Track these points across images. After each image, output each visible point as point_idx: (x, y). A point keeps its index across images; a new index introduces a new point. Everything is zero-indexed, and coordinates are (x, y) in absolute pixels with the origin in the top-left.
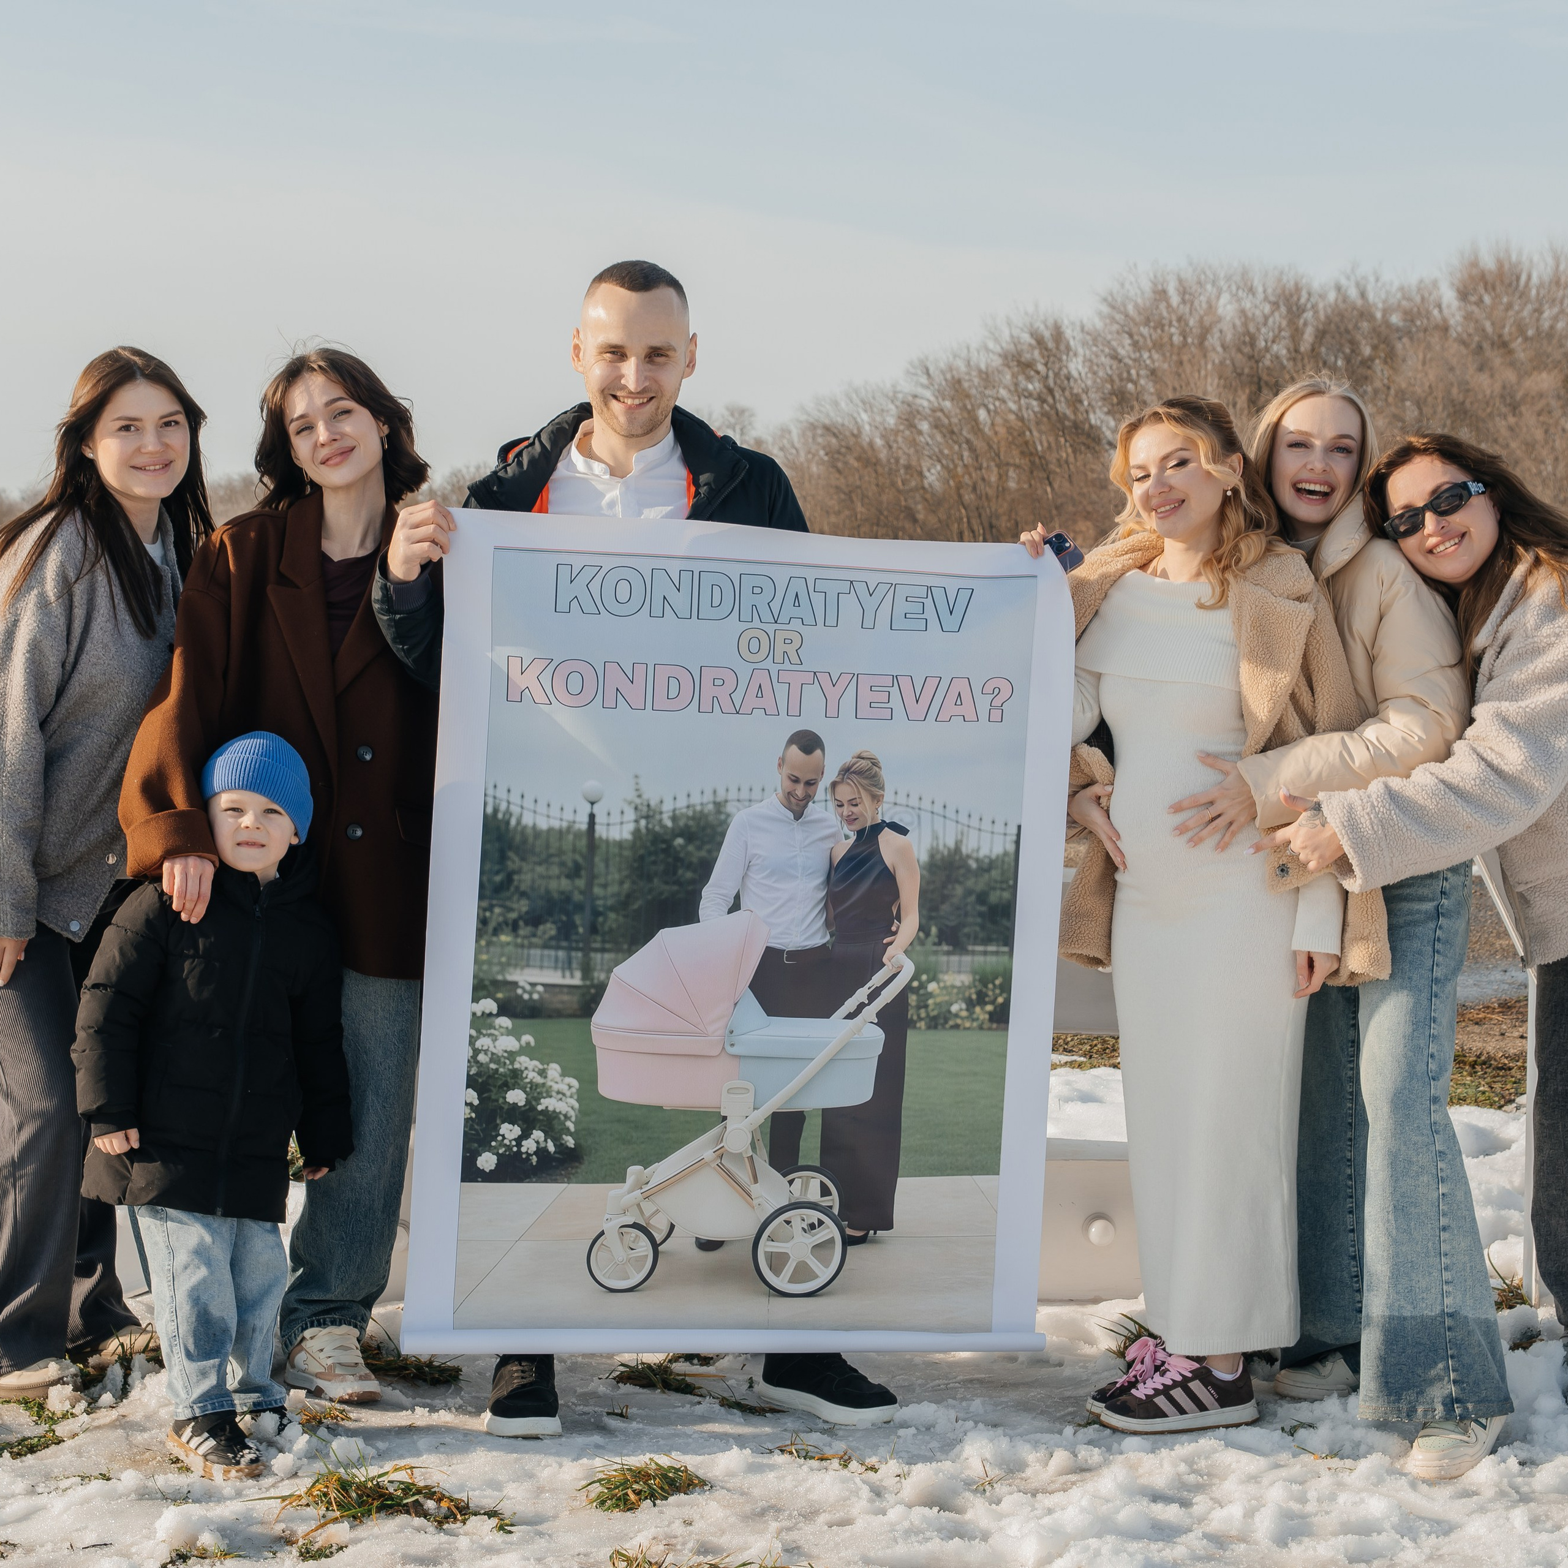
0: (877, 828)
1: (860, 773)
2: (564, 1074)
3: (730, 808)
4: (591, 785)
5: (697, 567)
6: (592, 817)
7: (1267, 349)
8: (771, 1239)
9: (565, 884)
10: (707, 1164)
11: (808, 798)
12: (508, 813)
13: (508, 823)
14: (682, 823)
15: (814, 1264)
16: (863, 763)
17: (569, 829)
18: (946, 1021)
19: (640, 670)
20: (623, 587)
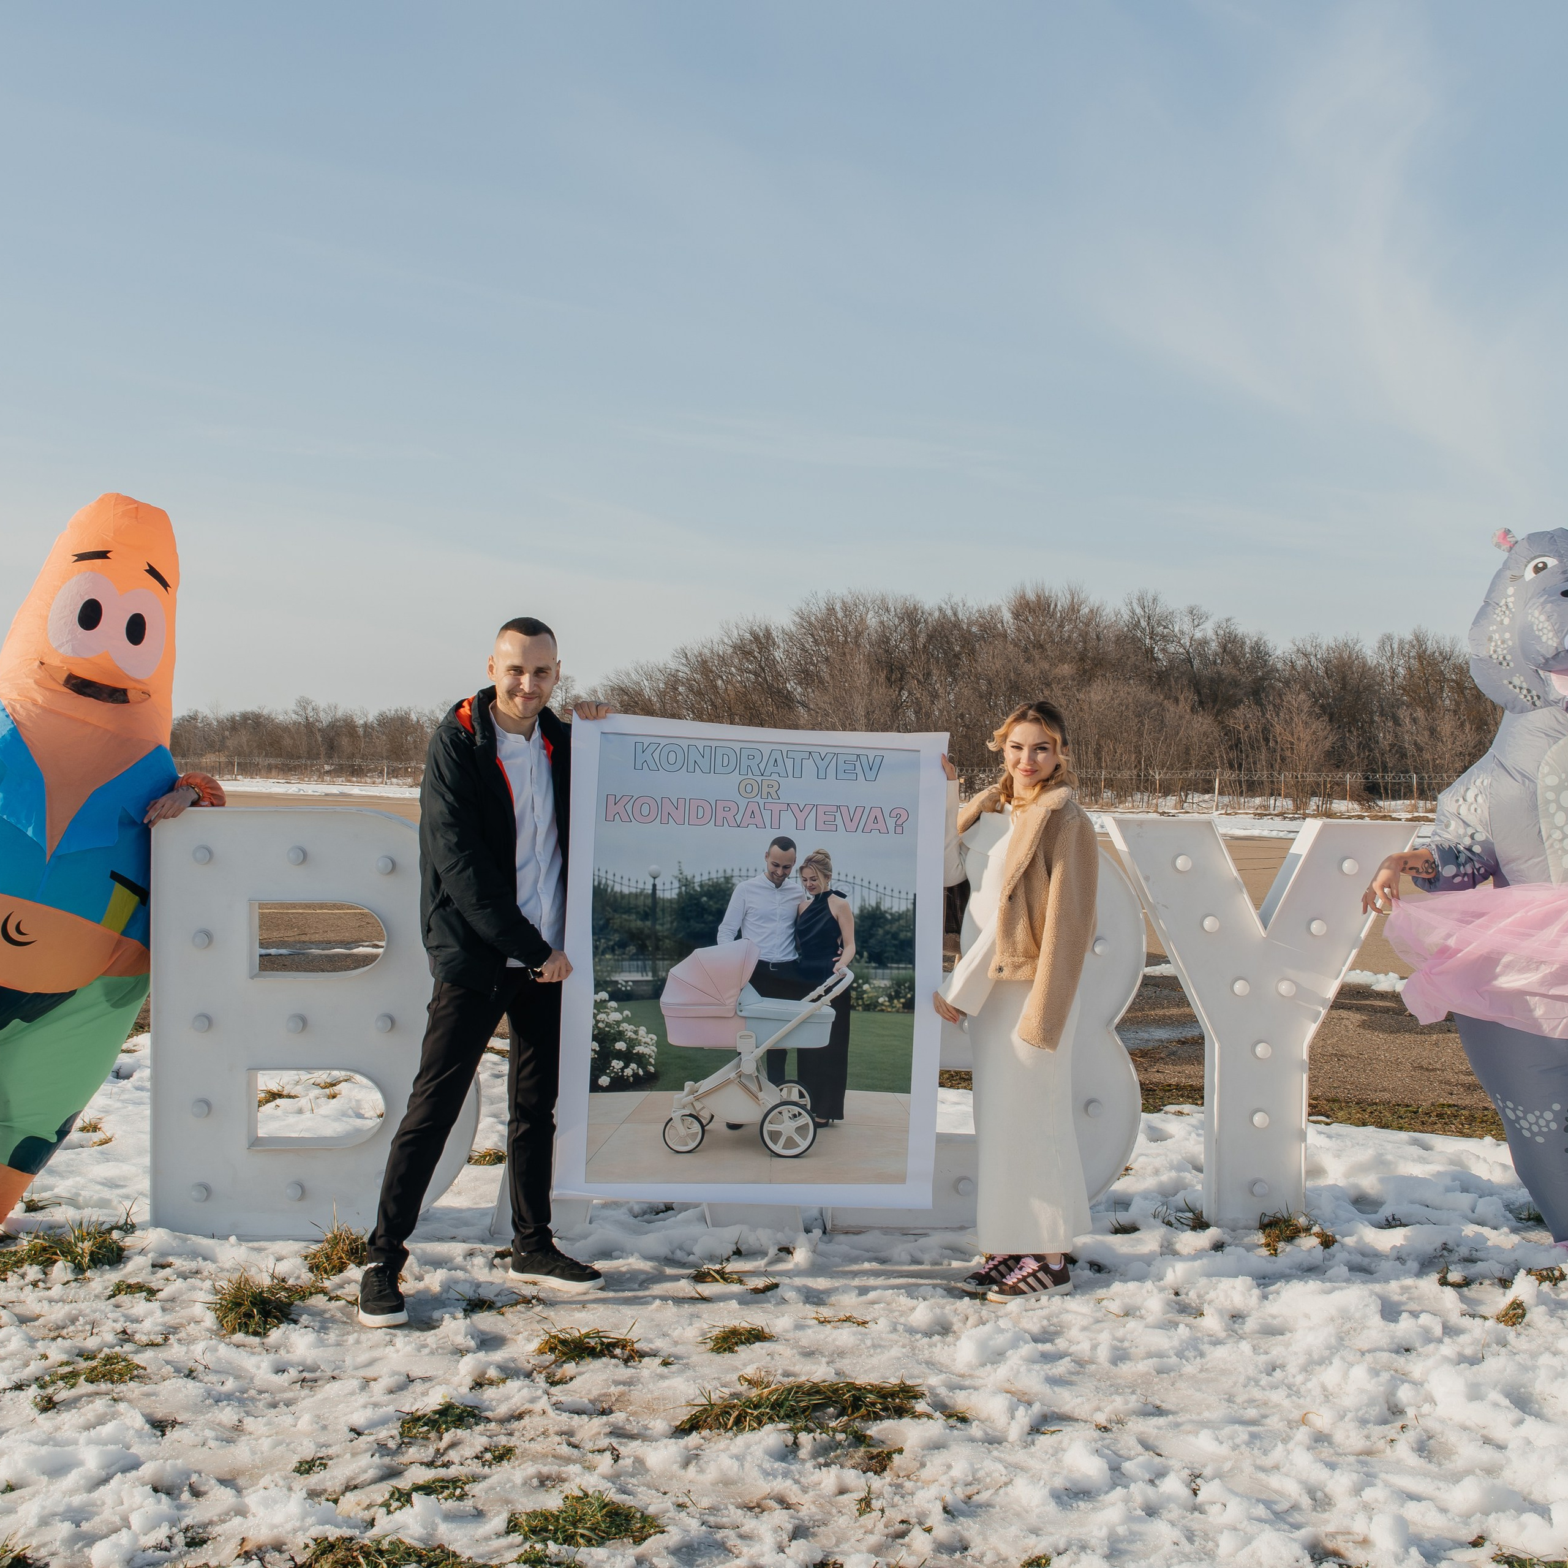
0: (827, 894)
1: (817, 862)
2: (648, 1033)
3: (734, 880)
4: (654, 868)
5: (714, 744)
6: (654, 886)
7: (897, 647)
8: (770, 1122)
9: (639, 923)
10: (732, 1081)
11: (785, 876)
12: (606, 885)
13: (606, 890)
14: (705, 889)
15: (797, 1138)
16: (820, 856)
17: (641, 893)
18: (875, 1007)
19: (681, 802)
20: (672, 756)
